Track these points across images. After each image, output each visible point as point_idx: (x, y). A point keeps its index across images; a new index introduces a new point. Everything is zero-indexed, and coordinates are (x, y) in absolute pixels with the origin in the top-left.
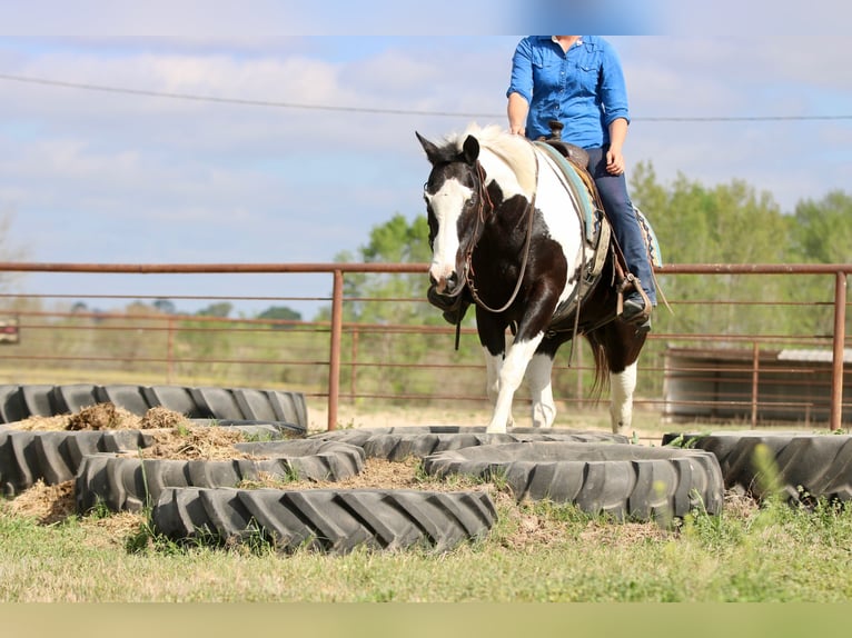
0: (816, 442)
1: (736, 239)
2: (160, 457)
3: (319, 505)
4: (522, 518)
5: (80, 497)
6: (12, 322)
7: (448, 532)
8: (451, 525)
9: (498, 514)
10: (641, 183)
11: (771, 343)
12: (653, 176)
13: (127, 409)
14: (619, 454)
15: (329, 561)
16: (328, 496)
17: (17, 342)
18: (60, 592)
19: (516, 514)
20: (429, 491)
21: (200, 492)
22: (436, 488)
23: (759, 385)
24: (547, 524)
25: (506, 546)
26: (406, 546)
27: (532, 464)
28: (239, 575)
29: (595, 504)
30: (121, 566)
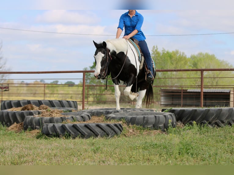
0: (198, 110)
1: (177, 63)
2: (43, 117)
3: (81, 127)
4: (129, 129)
5: (25, 126)
6: (7, 86)
7: (112, 133)
8: (112, 131)
9: (123, 128)
10: (154, 51)
11: (186, 87)
12: (157, 49)
13: (35, 105)
14: (151, 114)
15: (84, 140)
16: (83, 125)
17: (8, 90)
18: (21, 148)
19: (128, 129)
20: (107, 123)
21: (53, 125)
22: (108, 123)
23: (183, 97)
24: (135, 131)
25: (125, 136)
26: (102, 136)
27: (131, 117)
28: (63, 144)
29: (146, 126)
30: (35, 142)
